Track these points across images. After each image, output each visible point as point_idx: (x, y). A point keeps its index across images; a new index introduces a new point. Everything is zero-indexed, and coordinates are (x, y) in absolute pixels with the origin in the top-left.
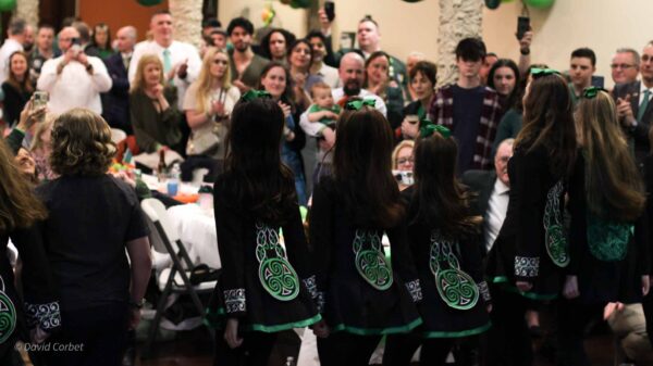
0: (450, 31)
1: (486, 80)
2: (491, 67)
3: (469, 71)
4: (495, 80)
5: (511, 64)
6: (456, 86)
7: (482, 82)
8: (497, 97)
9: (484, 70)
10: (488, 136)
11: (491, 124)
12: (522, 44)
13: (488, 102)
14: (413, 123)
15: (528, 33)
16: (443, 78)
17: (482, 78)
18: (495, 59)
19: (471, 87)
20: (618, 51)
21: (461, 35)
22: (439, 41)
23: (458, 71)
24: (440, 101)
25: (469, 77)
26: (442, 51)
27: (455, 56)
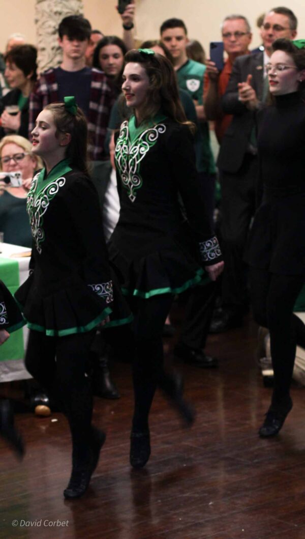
0: (48, 10)
1: (91, 60)
2: (95, 46)
3: (76, 51)
4: (101, 60)
5: (116, 41)
6: (59, 69)
7: (87, 63)
8: (105, 79)
9: (90, 50)
10: (99, 122)
11: (101, 109)
12: (125, 18)
13: (96, 85)
14: (14, 114)
15: (130, 6)
16: (44, 63)
17: (87, 59)
18: (100, 37)
19: (75, 70)
20: (228, 19)
21: (60, 13)
22: (37, 21)
23: (61, 54)
24: (44, 88)
25: (75, 58)
26: (41, 32)
27: (57, 36)
